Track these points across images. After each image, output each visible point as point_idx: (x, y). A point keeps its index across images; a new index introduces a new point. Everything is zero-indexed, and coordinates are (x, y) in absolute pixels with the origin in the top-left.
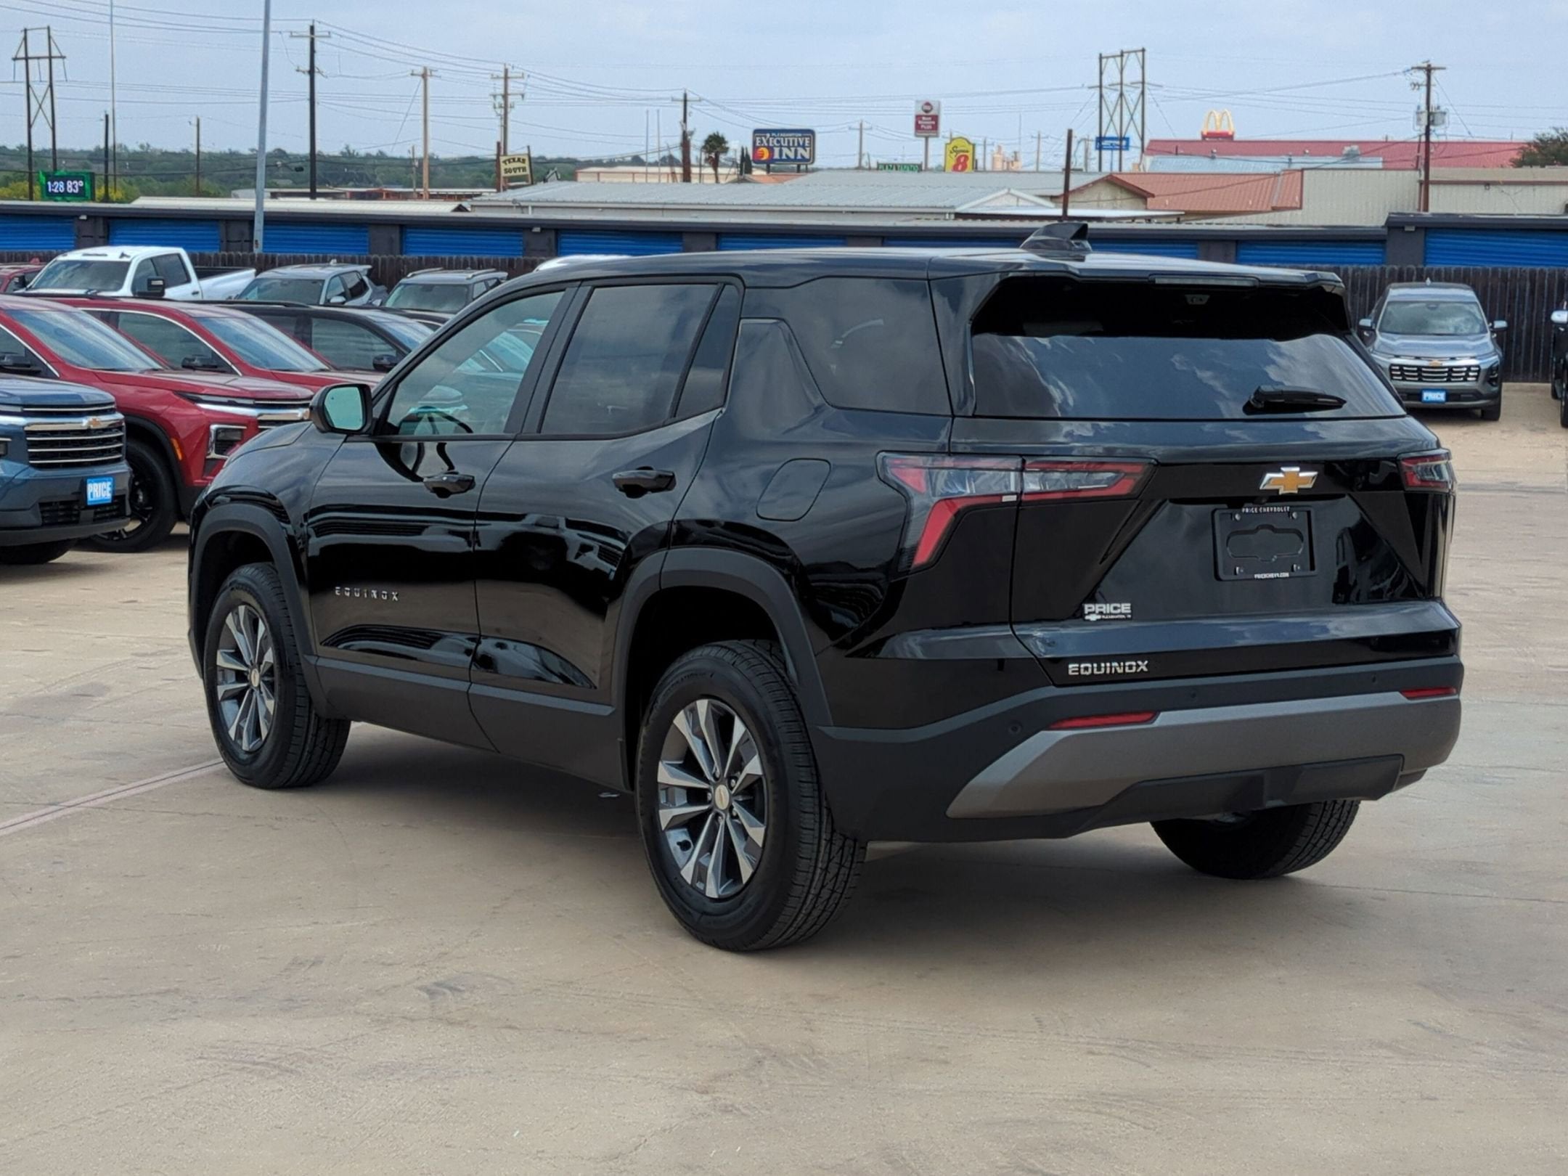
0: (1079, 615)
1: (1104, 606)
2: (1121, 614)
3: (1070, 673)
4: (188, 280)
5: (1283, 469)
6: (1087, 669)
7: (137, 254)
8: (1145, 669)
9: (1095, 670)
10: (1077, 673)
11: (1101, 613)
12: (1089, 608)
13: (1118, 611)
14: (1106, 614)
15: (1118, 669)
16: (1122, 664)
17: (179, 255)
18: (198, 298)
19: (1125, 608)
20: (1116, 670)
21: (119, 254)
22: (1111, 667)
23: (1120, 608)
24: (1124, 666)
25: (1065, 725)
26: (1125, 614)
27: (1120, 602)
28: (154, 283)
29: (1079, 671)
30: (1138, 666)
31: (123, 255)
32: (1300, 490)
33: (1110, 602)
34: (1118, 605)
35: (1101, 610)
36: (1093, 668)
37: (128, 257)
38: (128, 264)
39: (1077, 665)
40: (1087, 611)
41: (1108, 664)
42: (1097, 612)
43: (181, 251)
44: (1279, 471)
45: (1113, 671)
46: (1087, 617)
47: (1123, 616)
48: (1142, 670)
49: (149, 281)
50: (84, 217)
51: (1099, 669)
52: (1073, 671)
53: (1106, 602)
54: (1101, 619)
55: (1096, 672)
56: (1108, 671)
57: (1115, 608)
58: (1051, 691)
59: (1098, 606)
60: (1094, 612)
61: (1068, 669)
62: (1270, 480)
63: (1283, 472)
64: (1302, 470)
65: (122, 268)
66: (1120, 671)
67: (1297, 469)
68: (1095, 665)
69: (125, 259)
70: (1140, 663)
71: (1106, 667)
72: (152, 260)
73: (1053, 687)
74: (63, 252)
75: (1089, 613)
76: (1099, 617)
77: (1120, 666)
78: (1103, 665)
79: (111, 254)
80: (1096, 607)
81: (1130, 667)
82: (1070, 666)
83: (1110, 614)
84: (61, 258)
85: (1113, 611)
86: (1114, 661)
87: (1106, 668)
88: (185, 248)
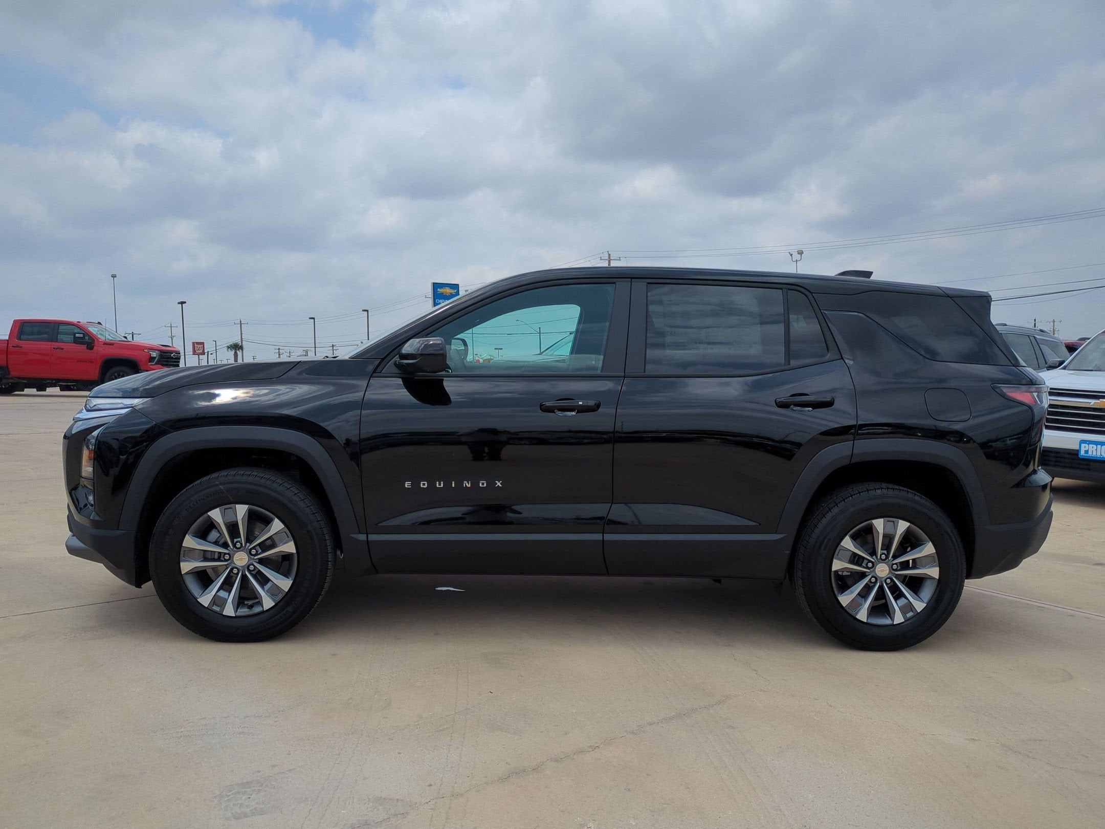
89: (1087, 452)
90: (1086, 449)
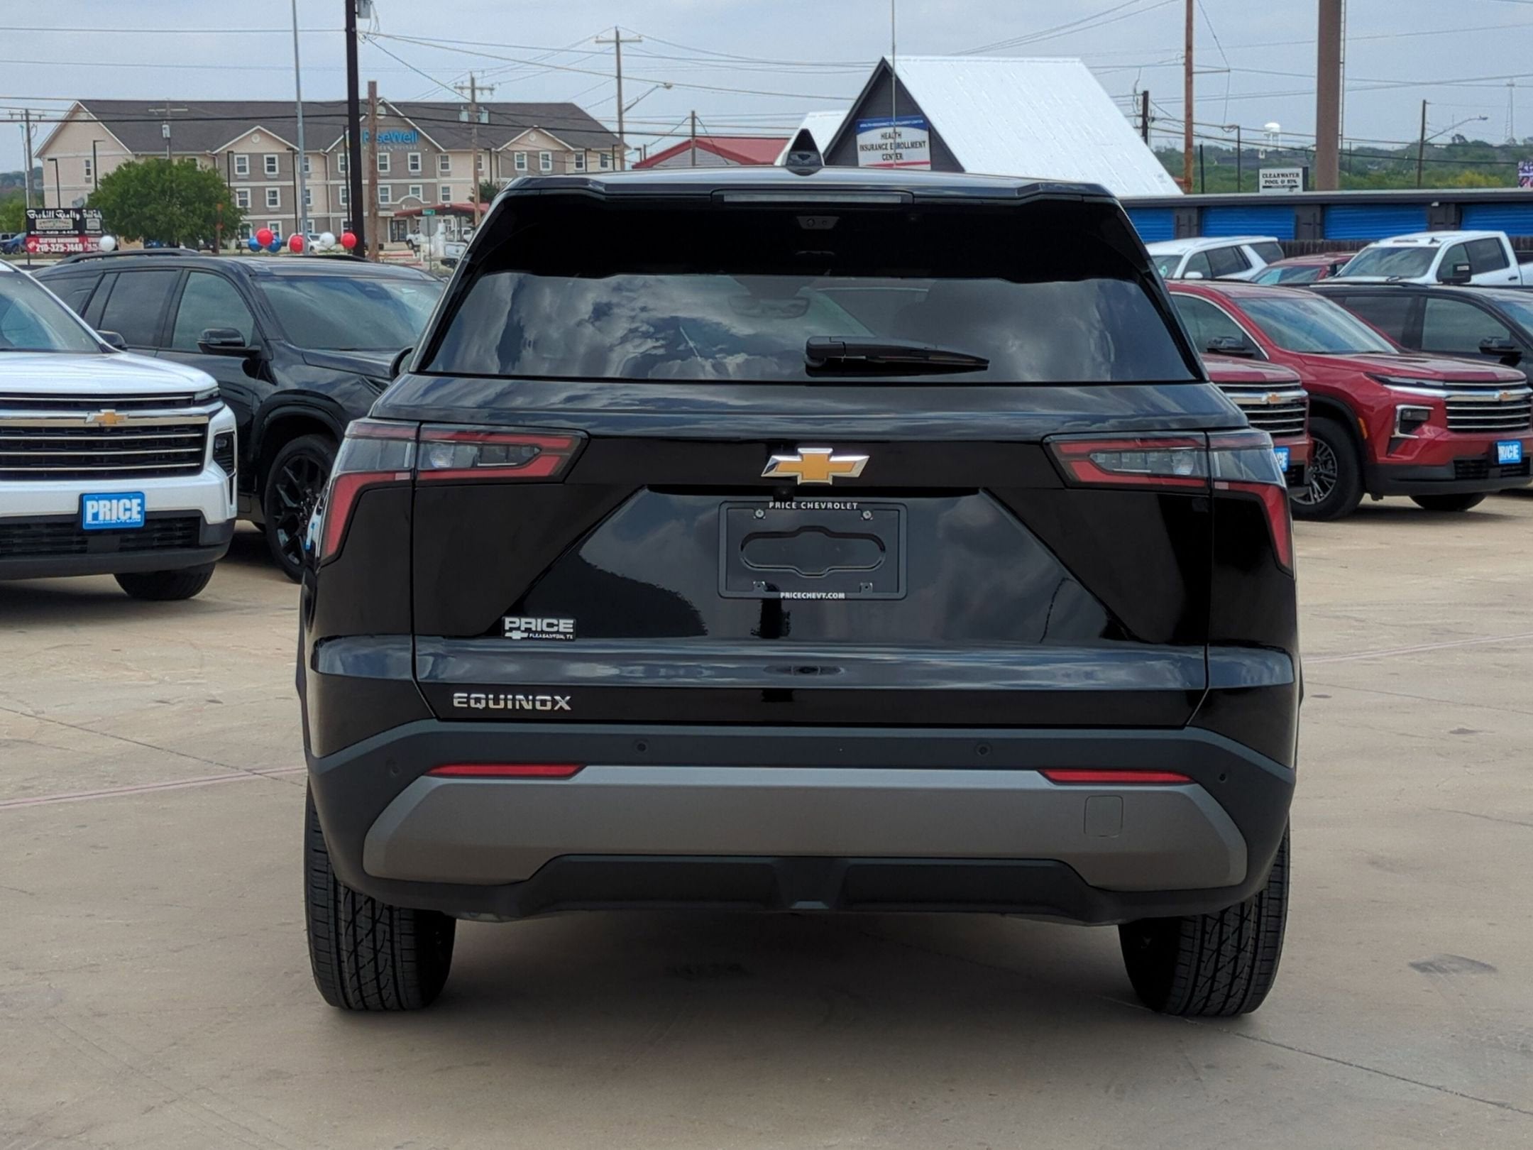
0: (497, 630)
1: (533, 621)
2: (558, 632)
3: (456, 704)
4: (1506, 264)
5: (801, 450)
6: (480, 701)
7: (1448, 239)
8: (567, 708)
9: (491, 703)
10: (466, 705)
11: (528, 630)
12: (511, 622)
13: (555, 629)
14: (535, 632)
15: (524, 703)
16: (531, 697)
17: (1498, 240)
18: (1518, 282)
19: (566, 625)
20: (520, 704)
21: (1429, 240)
22: (514, 700)
23: (558, 625)
24: (534, 701)
25: (443, 770)
26: (565, 634)
27: (558, 617)
28: (1460, 268)
29: (468, 702)
30: (554, 703)
31: (1433, 240)
32: (835, 478)
33: (543, 616)
34: (555, 621)
35: (528, 626)
36: (487, 700)
37: (1439, 242)
38: (1437, 249)
39: (466, 695)
40: (507, 626)
41: (510, 697)
42: (523, 628)
43: (1502, 236)
44: (794, 453)
45: (518, 707)
46: (508, 635)
47: (562, 637)
48: (561, 707)
49: (1455, 266)
50: (1436, 204)
51: (496, 701)
52: (459, 703)
53: (536, 616)
54: (528, 638)
55: (491, 705)
56: (510, 706)
57: (550, 625)
58: (433, 726)
59: (524, 620)
60: (518, 629)
61: (452, 698)
62: (783, 464)
63: (801, 455)
64: (835, 453)
65: (1429, 253)
66: (528, 706)
67: (830, 450)
68: (491, 696)
69: (1435, 245)
70: (557, 698)
71: (506, 700)
72: (1465, 245)
73: (435, 720)
74: (1377, 240)
75: (511, 630)
76: (525, 635)
77: (528, 700)
78: (502, 696)
79: (1422, 240)
80: (522, 622)
81: (543, 703)
82: (457, 695)
83: (542, 632)
84: (1373, 245)
85: (545, 629)
86: (520, 693)
87: (505, 702)
88: (1508, 233)
89: (95, 516)
90: (95, 511)
